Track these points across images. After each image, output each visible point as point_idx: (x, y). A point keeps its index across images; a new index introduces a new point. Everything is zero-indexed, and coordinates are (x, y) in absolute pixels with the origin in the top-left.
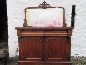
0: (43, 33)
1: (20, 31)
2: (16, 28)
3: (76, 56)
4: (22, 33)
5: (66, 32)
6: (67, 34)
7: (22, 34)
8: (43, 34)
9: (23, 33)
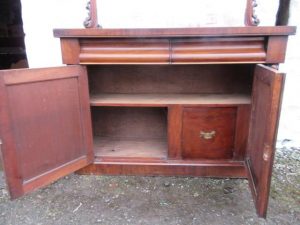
0: (165, 52)
1: (75, 43)
2: (57, 33)
3: (284, 148)
4: (84, 52)
5: (259, 47)
6: (262, 54)
7: (82, 56)
8: (167, 56)
9: (88, 52)
